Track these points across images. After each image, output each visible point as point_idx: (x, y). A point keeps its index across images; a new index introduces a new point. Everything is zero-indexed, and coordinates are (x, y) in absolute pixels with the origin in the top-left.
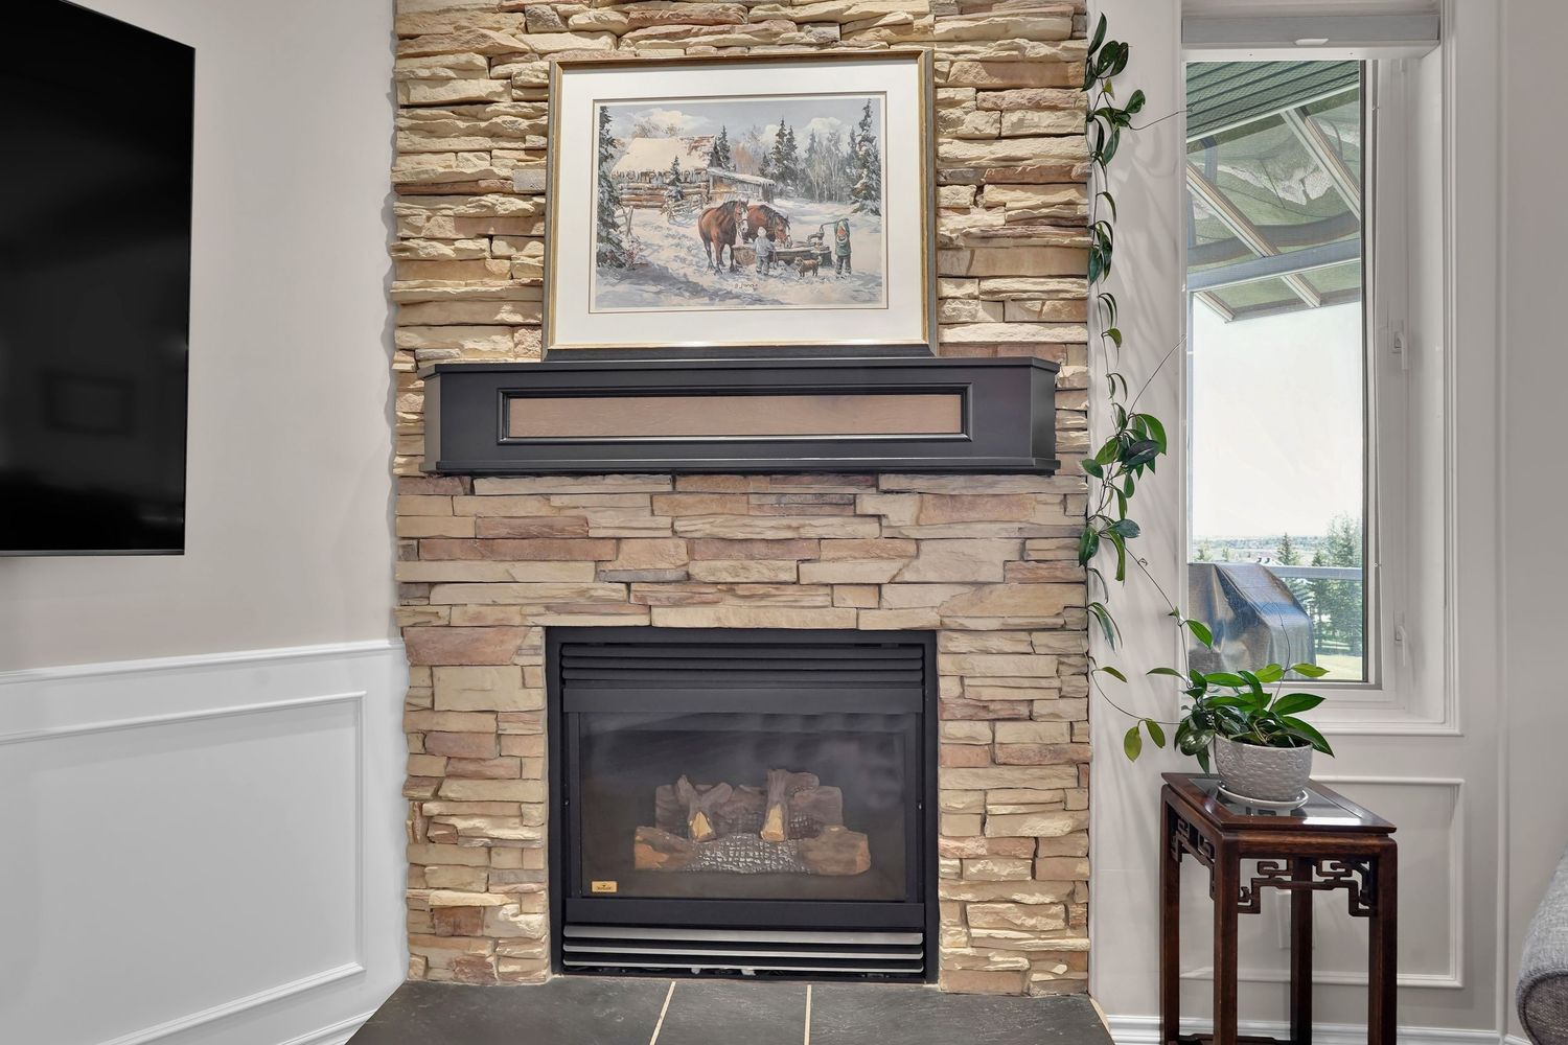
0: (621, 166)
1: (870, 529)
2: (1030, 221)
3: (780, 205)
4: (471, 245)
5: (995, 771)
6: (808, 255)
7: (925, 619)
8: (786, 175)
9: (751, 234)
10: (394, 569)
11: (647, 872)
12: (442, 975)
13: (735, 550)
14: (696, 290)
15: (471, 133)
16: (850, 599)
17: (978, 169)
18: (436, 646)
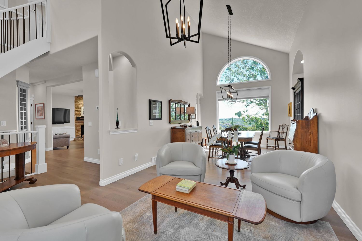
10: (75, 124)
18: (76, 126)
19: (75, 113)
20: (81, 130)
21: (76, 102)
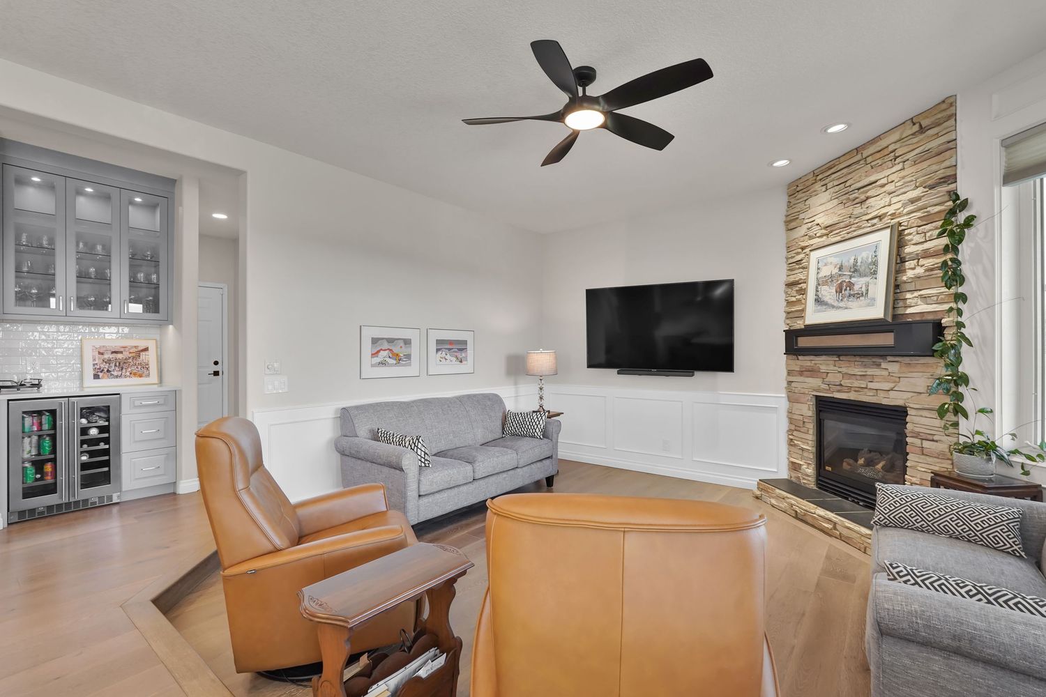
0: (820, 276)
1: (885, 373)
2: (932, 270)
3: (853, 280)
4: (798, 297)
5: (923, 457)
6: (858, 294)
7: (900, 403)
8: (856, 271)
9: (846, 290)
10: (787, 378)
11: (846, 470)
12: (793, 479)
13: (853, 377)
14: (833, 307)
15: (799, 268)
16: (881, 394)
17: (917, 254)
18: (793, 398)
19: (789, 303)
20: (811, 427)
21: (791, 222)
